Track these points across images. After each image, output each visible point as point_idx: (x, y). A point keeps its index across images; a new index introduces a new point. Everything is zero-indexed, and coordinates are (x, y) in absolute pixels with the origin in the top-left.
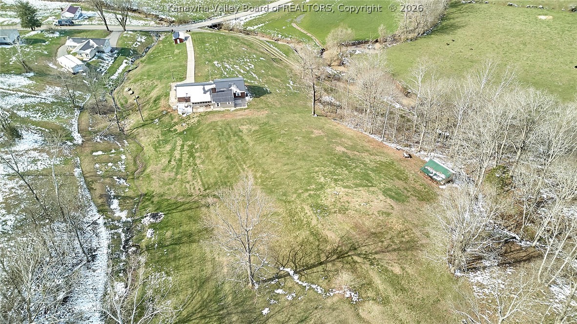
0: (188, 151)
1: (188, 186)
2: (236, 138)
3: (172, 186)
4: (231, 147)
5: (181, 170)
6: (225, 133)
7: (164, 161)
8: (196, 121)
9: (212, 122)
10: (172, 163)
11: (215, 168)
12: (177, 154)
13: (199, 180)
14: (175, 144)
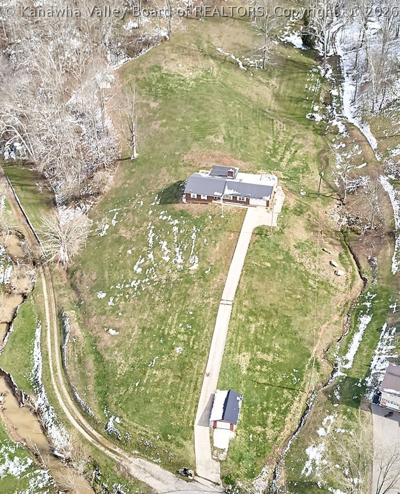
0: (277, 153)
1: (285, 129)
2: (232, 136)
3: (297, 133)
4: (240, 132)
5: (288, 142)
6: (239, 144)
7: (300, 153)
8: (261, 171)
9: (246, 162)
10: (294, 150)
11: (260, 129)
12: (288, 155)
13: (275, 129)
14: (288, 165)
